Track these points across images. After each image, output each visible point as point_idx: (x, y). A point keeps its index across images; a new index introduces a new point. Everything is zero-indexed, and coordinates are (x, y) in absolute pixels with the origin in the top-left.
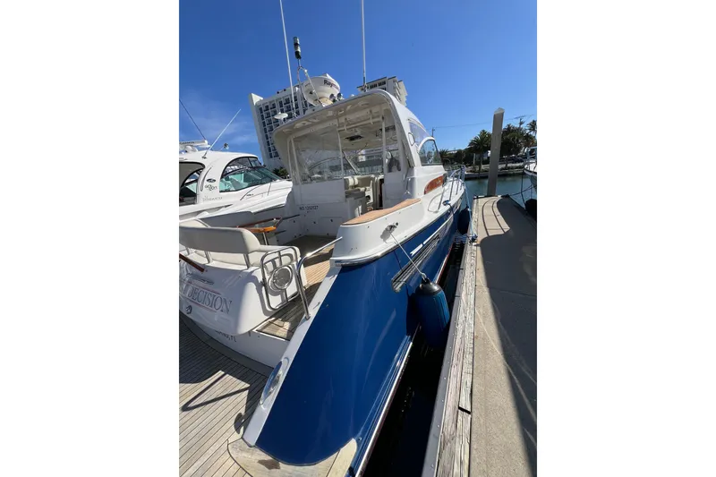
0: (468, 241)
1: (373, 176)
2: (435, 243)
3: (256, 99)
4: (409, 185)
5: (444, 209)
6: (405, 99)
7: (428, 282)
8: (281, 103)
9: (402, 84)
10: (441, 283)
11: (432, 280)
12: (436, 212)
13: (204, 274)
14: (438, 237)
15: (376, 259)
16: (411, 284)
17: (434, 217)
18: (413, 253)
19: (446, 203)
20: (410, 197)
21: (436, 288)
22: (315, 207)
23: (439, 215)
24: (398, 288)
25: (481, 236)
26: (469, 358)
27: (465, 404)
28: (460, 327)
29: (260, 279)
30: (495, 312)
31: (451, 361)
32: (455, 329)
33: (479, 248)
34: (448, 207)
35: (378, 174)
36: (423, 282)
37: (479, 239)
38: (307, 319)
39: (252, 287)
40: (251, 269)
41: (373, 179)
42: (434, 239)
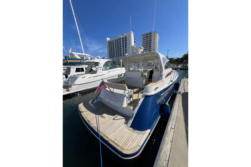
0: (178, 93)
1: (148, 69)
2: (167, 93)
3: (108, 39)
4: (161, 76)
5: (171, 83)
6: (158, 39)
7: (165, 102)
8: (115, 40)
9: (157, 34)
10: (169, 103)
11: (166, 102)
12: (168, 84)
13: (113, 94)
14: (168, 91)
15: (153, 95)
16: (161, 103)
17: (168, 85)
18: (162, 95)
19: (172, 81)
20: (161, 79)
21: (167, 104)
22: (131, 78)
23: (169, 85)
24: (158, 103)
25: (183, 92)
26: (175, 120)
27: (173, 127)
28: (173, 114)
29: (127, 96)
30: (183, 112)
31: (170, 120)
32: (172, 115)
33: (181, 96)
34: (172, 82)
35: (149, 69)
36: (164, 102)
37: (182, 93)
38: (138, 106)
39: (126, 98)
40: (125, 94)
41: (148, 70)
42: (167, 91)
